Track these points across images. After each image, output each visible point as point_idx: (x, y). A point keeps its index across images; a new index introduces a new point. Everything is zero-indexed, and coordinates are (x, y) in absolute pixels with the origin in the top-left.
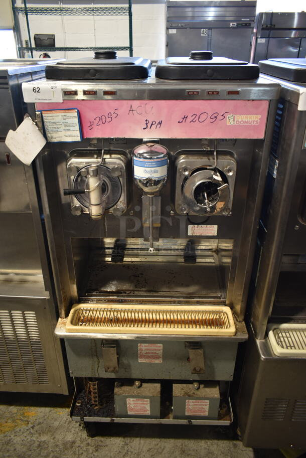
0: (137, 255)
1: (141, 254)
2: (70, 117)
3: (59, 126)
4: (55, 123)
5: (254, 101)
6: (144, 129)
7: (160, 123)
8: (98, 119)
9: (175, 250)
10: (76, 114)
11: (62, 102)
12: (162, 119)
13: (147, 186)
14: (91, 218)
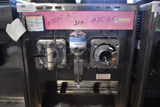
0: (72, 90)
1: (74, 89)
2: (39, 19)
3: (33, 24)
4: (31, 22)
5: (127, 12)
6: (75, 25)
7: (83, 22)
8: (52, 20)
9: (89, 87)
10: (42, 18)
11: (35, 12)
12: (84, 20)
13: (76, 52)
14: (48, 69)
